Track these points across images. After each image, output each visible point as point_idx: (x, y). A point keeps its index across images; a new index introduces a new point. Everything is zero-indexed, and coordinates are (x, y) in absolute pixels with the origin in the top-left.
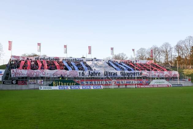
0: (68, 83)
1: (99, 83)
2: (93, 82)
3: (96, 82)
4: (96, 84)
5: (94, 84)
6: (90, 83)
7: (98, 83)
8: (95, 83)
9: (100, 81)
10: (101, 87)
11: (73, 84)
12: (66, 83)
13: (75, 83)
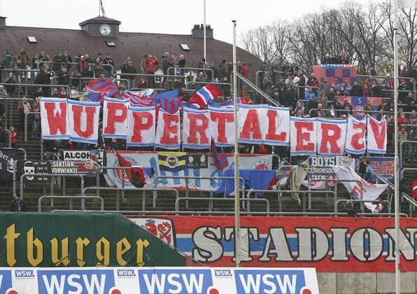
0: (81, 243)
1: (331, 243)
2: (277, 234)
3: (305, 234)
4: (305, 255)
5: (283, 254)
6: (253, 243)
7: (322, 250)
8: (293, 245)
9: (339, 234)
10: (301, 281)
11: (128, 246)
12: (65, 242)
13: (146, 243)
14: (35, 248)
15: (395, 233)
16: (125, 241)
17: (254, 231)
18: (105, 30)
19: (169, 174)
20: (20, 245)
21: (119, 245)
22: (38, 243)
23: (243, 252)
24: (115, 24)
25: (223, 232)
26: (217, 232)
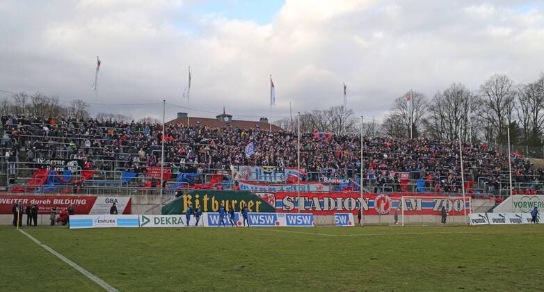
0: (234, 202)
1: (336, 204)
3: (326, 200)
4: (326, 208)
5: (318, 207)
6: (306, 203)
7: (333, 206)
8: (322, 204)
9: (340, 200)
11: (253, 204)
12: (227, 202)
13: (260, 203)
14: (215, 204)
15: (361, 199)
16: (251, 201)
17: (307, 198)
18: (227, 119)
19: (268, 175)
20: (209, 203)
21: (249, 203)
22: (216, 202)
23: (301, 206)
24: (230, 117)
25: (294, 198)
26: (292, 198)
